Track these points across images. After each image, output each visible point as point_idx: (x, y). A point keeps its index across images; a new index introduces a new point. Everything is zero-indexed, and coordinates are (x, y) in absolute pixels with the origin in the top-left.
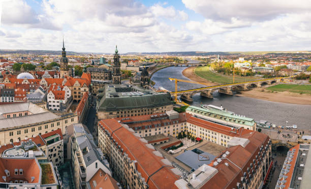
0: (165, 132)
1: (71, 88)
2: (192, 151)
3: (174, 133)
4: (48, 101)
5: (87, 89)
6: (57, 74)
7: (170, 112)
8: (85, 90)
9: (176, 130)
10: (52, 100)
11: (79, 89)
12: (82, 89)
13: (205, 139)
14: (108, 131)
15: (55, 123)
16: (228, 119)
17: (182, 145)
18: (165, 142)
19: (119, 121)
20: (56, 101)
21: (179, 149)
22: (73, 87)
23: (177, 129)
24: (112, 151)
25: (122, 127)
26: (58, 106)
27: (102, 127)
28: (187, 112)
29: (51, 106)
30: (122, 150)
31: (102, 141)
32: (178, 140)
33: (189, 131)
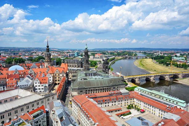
0: (119, 104)
1: (52, 75)
2: (137, 118)
3: (125, 105)
4: (35, 86)
5: (65, 75)
6: (42, 65)
7: (123, 91)
8: (63, 75)
9: (126, 103)
10: (38, 84)
11: (59, 75)
12: (61, 75)
13: (147, 110)
14: (79, 104)
15: (40, 102)
16: (165, 99)
17: (130, 113)
18: (119, 111)
19: (87, 97)
20: (41, 85)
21: (128, 116)
22: (54, 74)
23: (128, 102)
24: (82, 117)
25: (89, 101)
26: (42, 89)
27: (74, 101)
28: (135, 91)
29: (37, 89)
30: (89, 116)
31: (74, 111)
32: (127, 110)
33: (136, 104)
